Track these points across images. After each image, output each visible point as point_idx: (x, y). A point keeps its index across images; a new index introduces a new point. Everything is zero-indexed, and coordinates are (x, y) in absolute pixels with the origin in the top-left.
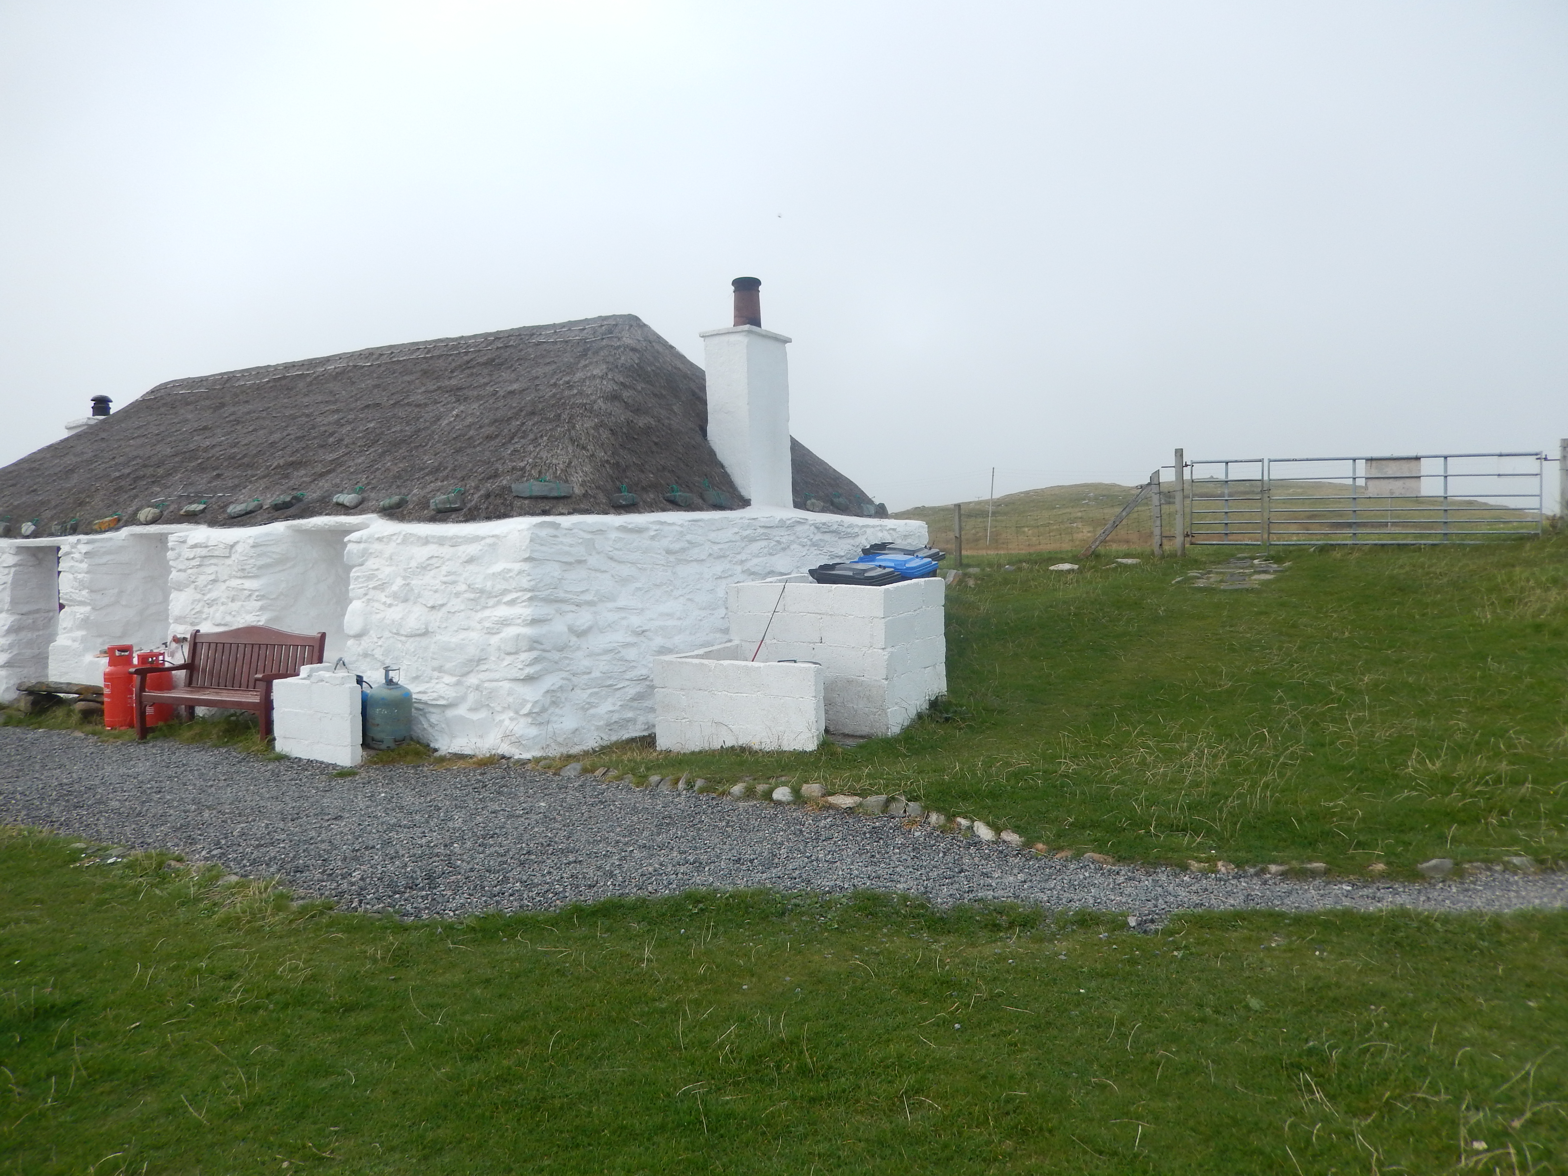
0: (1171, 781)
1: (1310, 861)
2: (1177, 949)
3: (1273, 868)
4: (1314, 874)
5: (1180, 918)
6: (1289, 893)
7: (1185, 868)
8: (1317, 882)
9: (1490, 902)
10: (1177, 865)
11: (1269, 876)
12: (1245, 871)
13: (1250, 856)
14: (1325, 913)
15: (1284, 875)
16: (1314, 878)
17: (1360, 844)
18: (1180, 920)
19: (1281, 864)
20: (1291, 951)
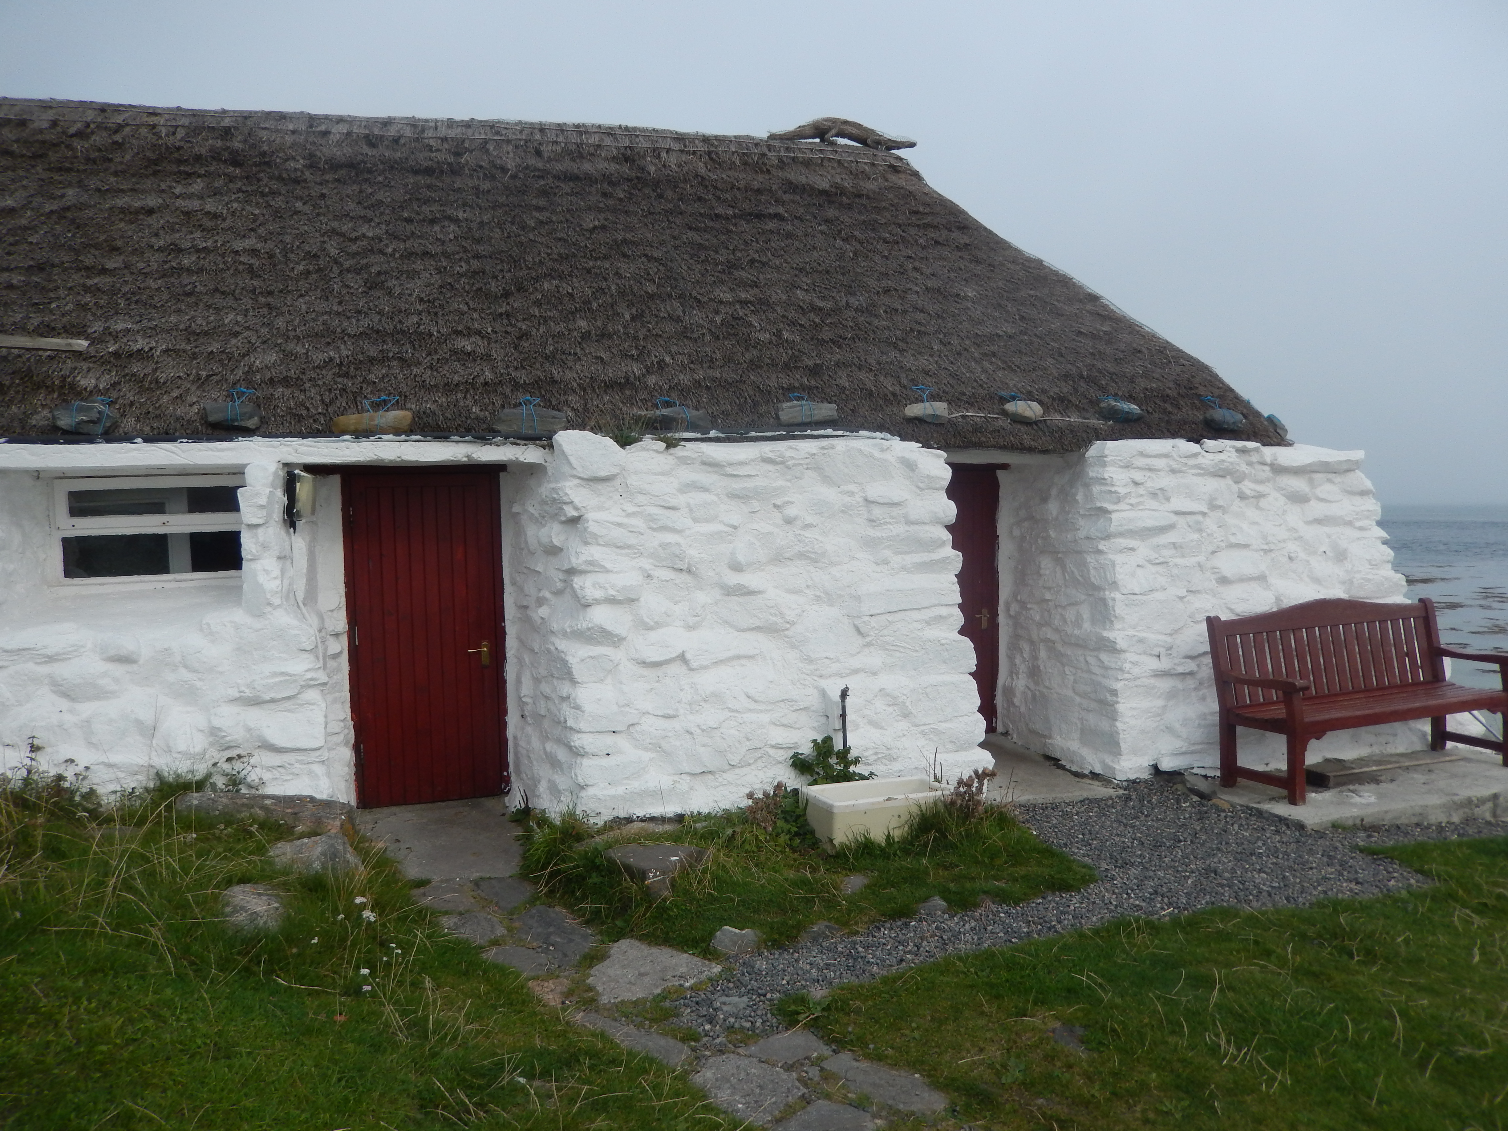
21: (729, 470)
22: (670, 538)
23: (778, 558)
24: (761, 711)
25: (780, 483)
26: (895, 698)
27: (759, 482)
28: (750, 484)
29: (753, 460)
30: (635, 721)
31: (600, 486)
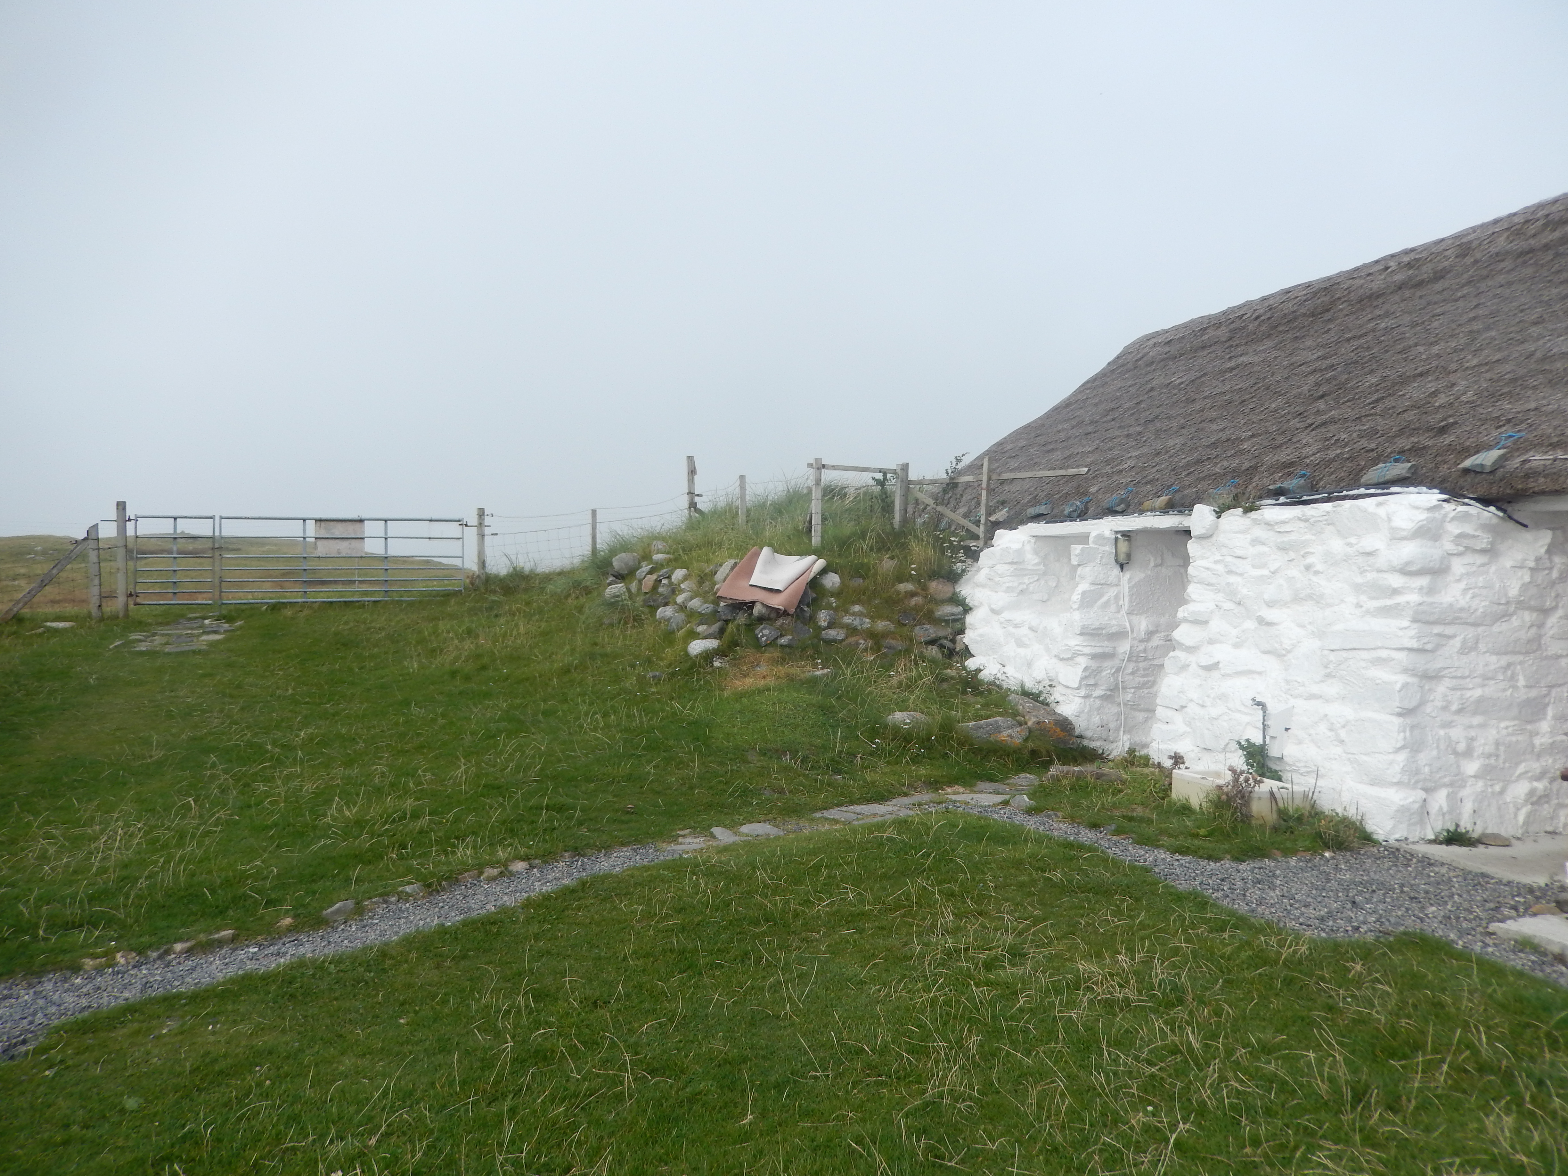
0: (75, 872)
1: (218, 930)
2: (50, 1067)
3: (178, 947)
4: (221, 943)
5: (57, 1030)
6: (193, 969)
7: (76, 969)
8: (223, 951)
9: (382, 933)
10: (67, 968)
11: (173, 956)
12: (147, 957)
13: (154, 939)
14: (224, 983)
15: (190, 952)
16: (221, 948)
17: (269, 903)
18: (57, 1032)
19: (187, 940)
20: (182, 1033)
21: (1277, 528)
22: (1232, 579)
23: (1297, 599)
24: (1246, 714)
25: (1308, 536)
26: (1332, 724)
27: (1293, 537)
28: (1286, 538)
29: (1291, 519)
30: (1184, 704)
31: (1204, 542)
